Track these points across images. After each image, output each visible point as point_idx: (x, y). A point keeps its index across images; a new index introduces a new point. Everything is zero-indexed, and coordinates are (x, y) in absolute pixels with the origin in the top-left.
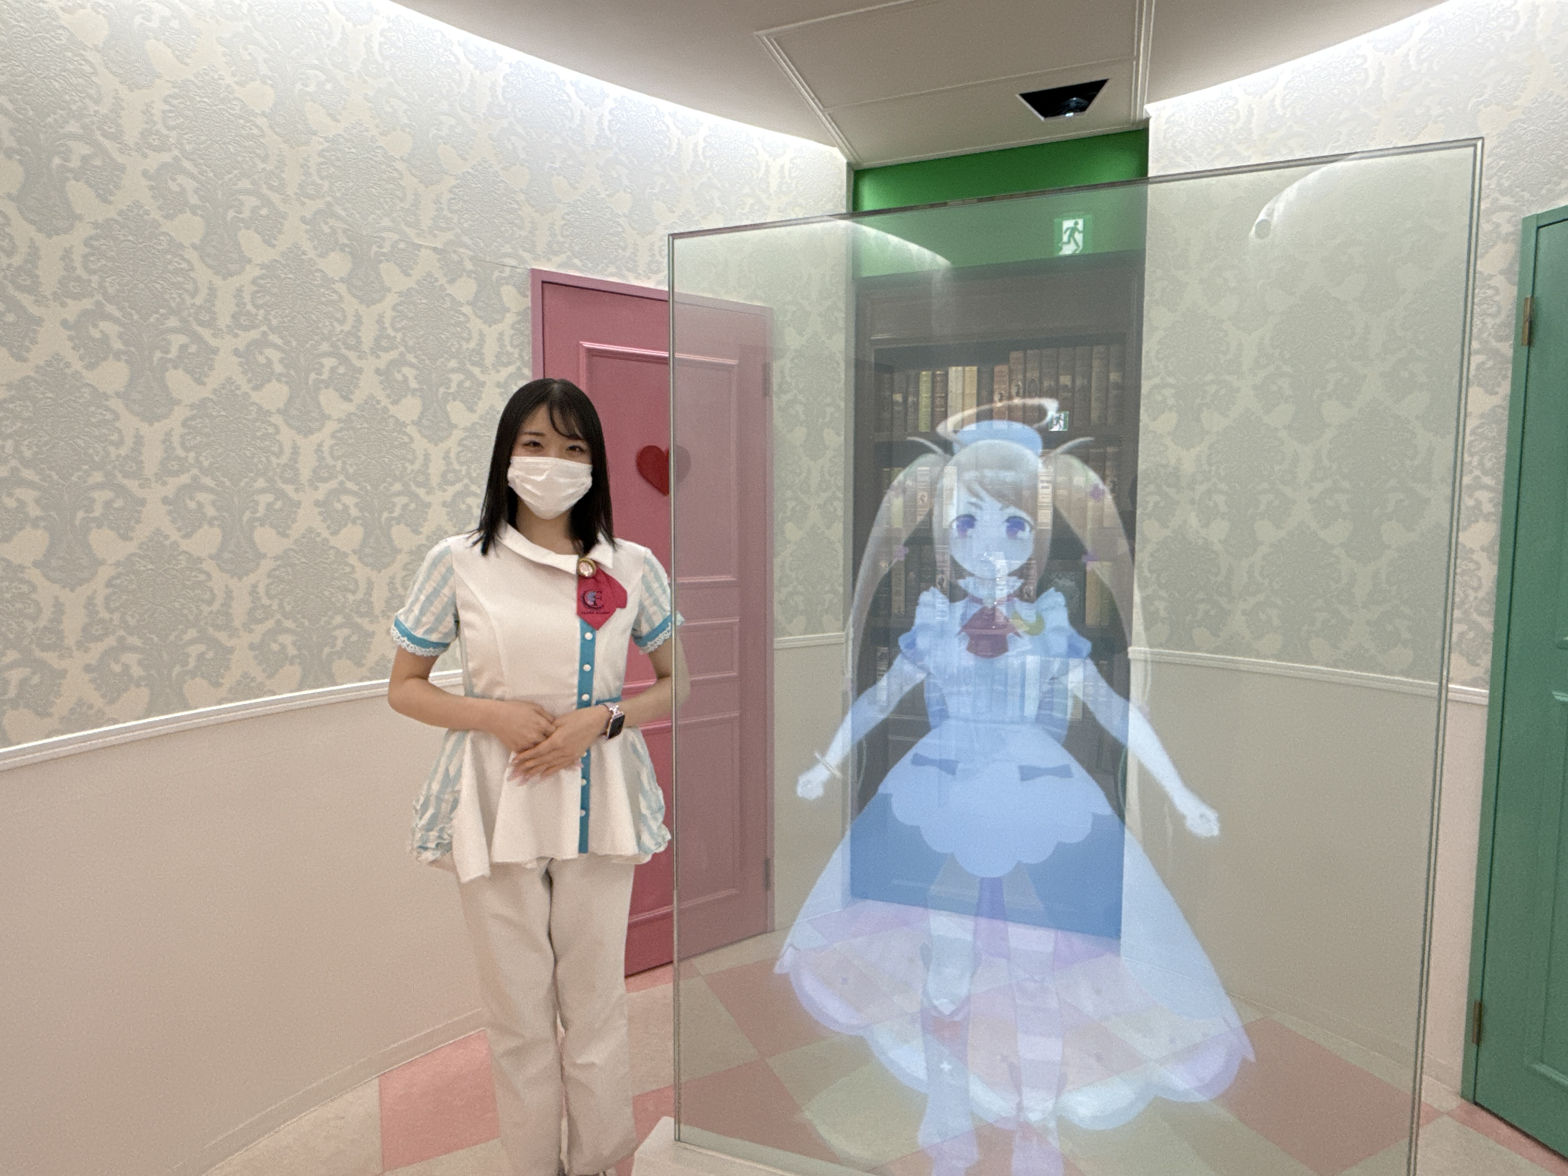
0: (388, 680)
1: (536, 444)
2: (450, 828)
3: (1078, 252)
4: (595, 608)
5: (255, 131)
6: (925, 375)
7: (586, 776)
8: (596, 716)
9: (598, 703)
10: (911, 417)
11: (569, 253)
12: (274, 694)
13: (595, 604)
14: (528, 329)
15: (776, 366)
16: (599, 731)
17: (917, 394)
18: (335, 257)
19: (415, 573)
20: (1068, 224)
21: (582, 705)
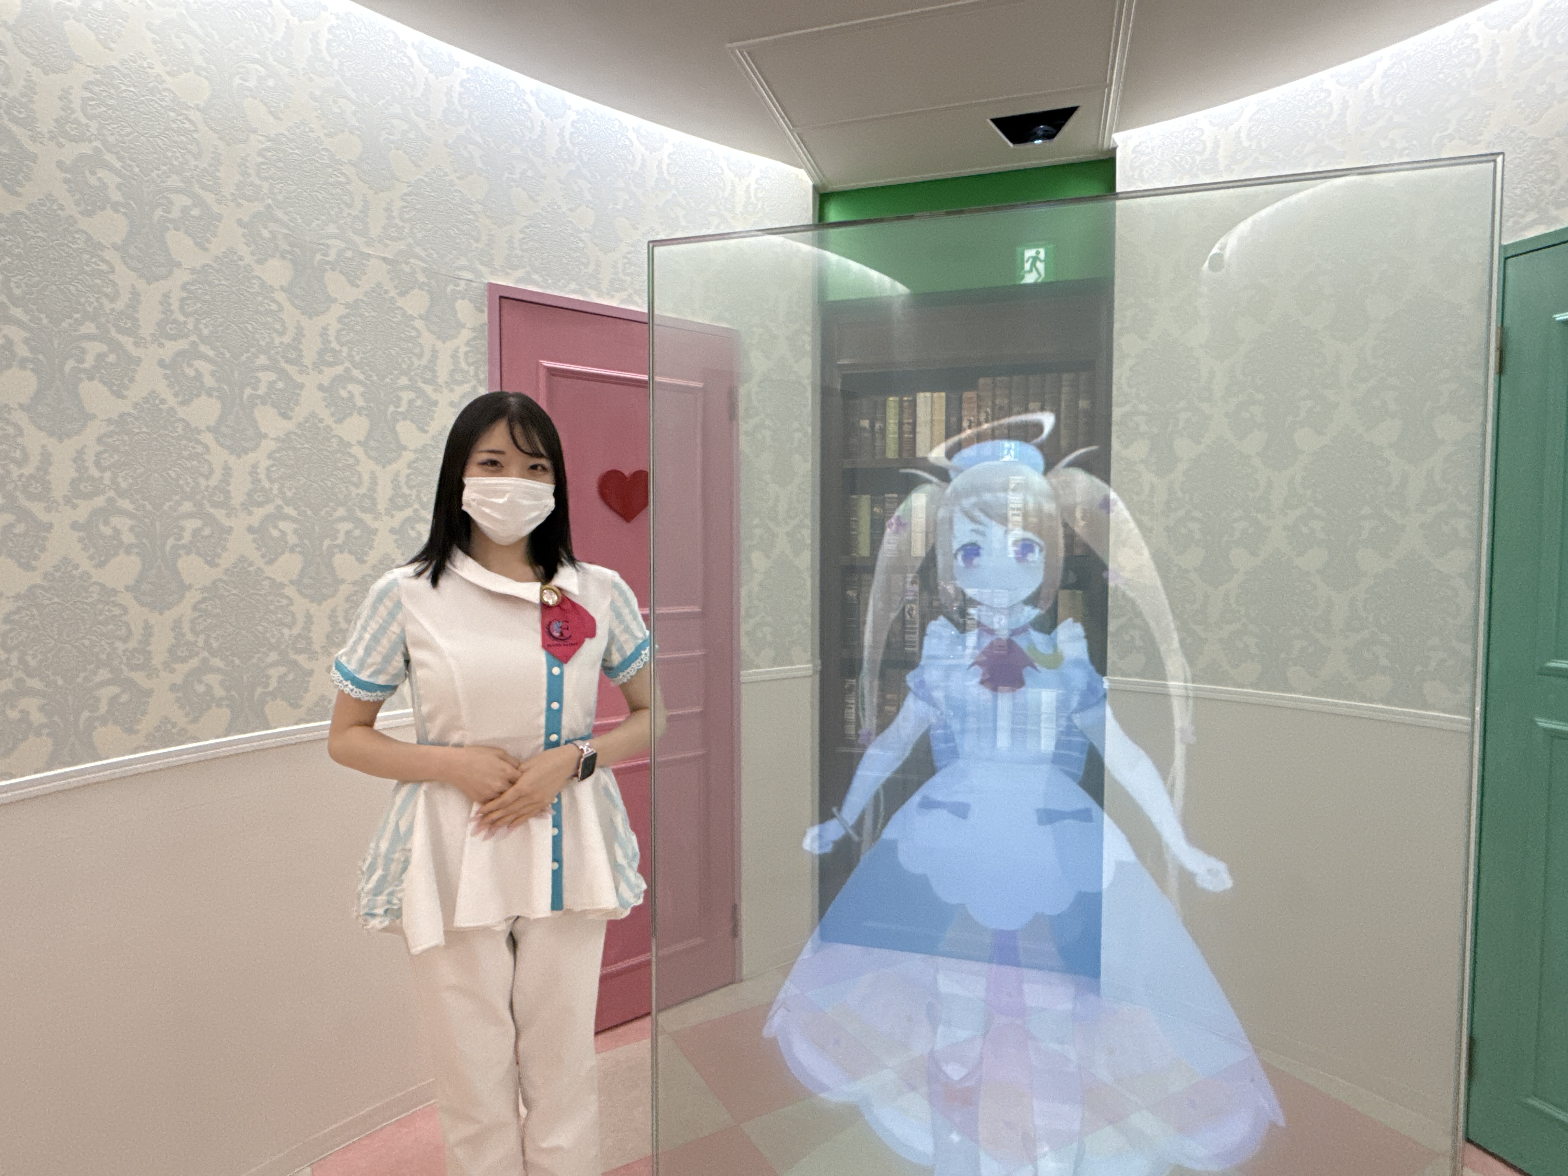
0: (329, 722)
1: (494, 463)
2: (402, 890)
3: (1039, 281)
4: (562, 638)
5: (187, 125)
6: (892, 401)
7: (557, 824)
8: (566, 756)
9: (567, 742)
10: (878, 443)
11: (528, 269)
12: (198, 740)
13: (562, 634)
14: (483, 345)
15: (742, 391)
16: (571, 772)
17: (884, 420)
18: (274, 263)
19: (358, 606)
20: (1029, 253)
21: (550, 745)
